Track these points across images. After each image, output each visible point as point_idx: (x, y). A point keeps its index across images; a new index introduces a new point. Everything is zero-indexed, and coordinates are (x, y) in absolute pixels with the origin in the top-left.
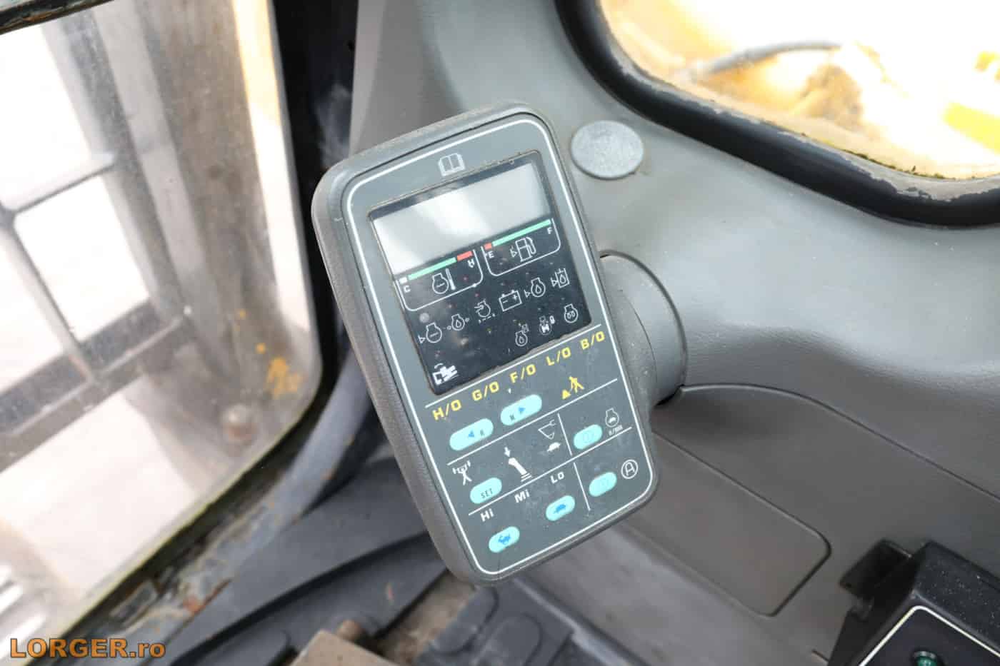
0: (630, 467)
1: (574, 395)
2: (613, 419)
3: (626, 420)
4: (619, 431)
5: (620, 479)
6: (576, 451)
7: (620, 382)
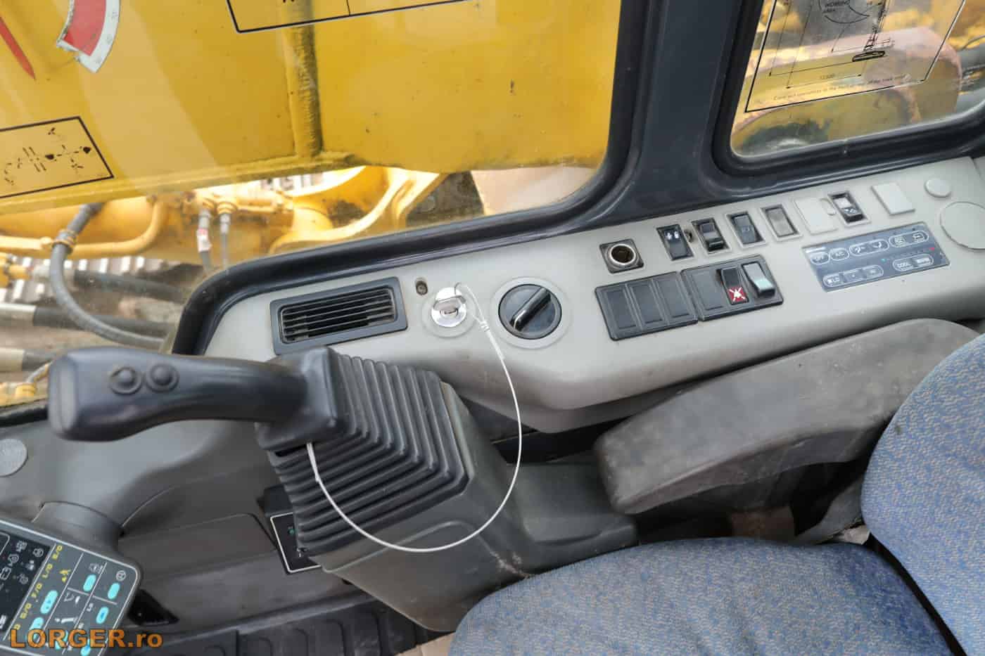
0: (121, 575)
1: (68, 577)
2: (95, 568)
3: (102, 562)
4: (102, 569)
5: (120, 583)
6: (89, 592)
7: (85, 553)
